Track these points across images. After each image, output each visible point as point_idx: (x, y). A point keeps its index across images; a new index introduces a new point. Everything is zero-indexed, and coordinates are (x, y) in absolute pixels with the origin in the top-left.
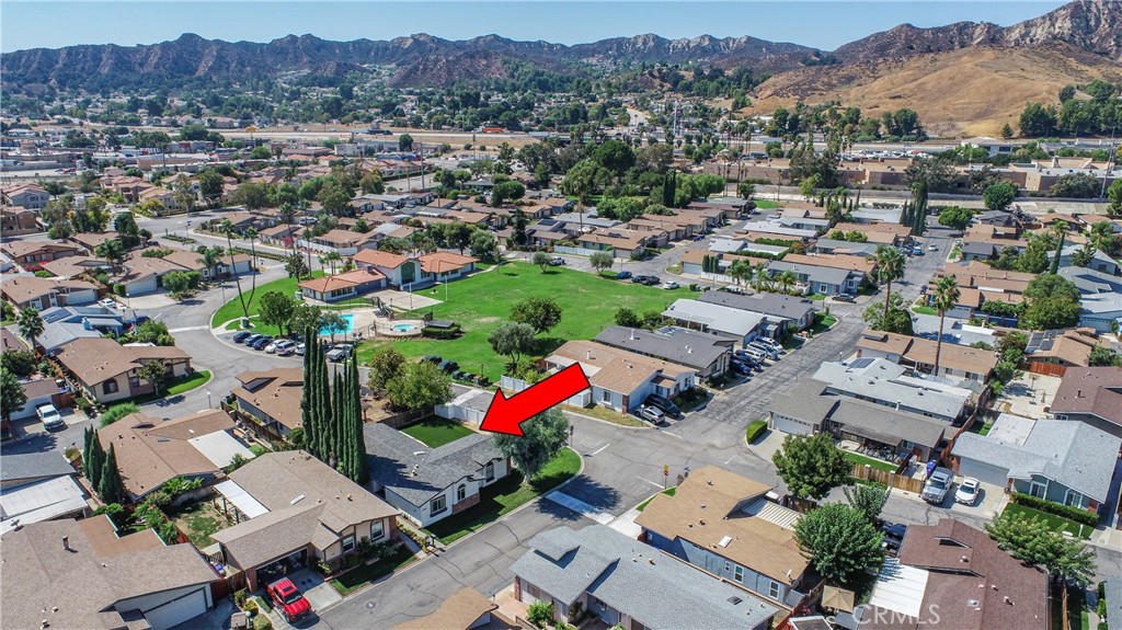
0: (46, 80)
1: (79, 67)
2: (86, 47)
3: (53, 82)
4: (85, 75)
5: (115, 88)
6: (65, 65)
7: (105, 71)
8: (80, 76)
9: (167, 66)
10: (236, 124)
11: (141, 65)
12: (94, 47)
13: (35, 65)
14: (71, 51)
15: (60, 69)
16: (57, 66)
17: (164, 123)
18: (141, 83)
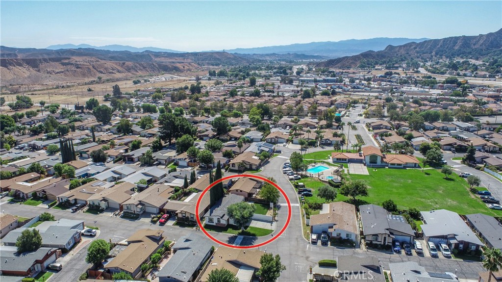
0: (431, 52)
1: (446, 47)
2: (452, 38)
3: (434, 53)
4: (447, 50)
5: (458, 55)
6: (441, 46)
7: (456, 48)
8: (445, 51)
9: (487, 45)
10: (488, 76)
11: (474, 45)
12: (455, 37)
13: (429, 47)
14: (445, 40)
15: (439, 48)
16: (438, 47)
17: (454, 74)
18: (470, 53)
